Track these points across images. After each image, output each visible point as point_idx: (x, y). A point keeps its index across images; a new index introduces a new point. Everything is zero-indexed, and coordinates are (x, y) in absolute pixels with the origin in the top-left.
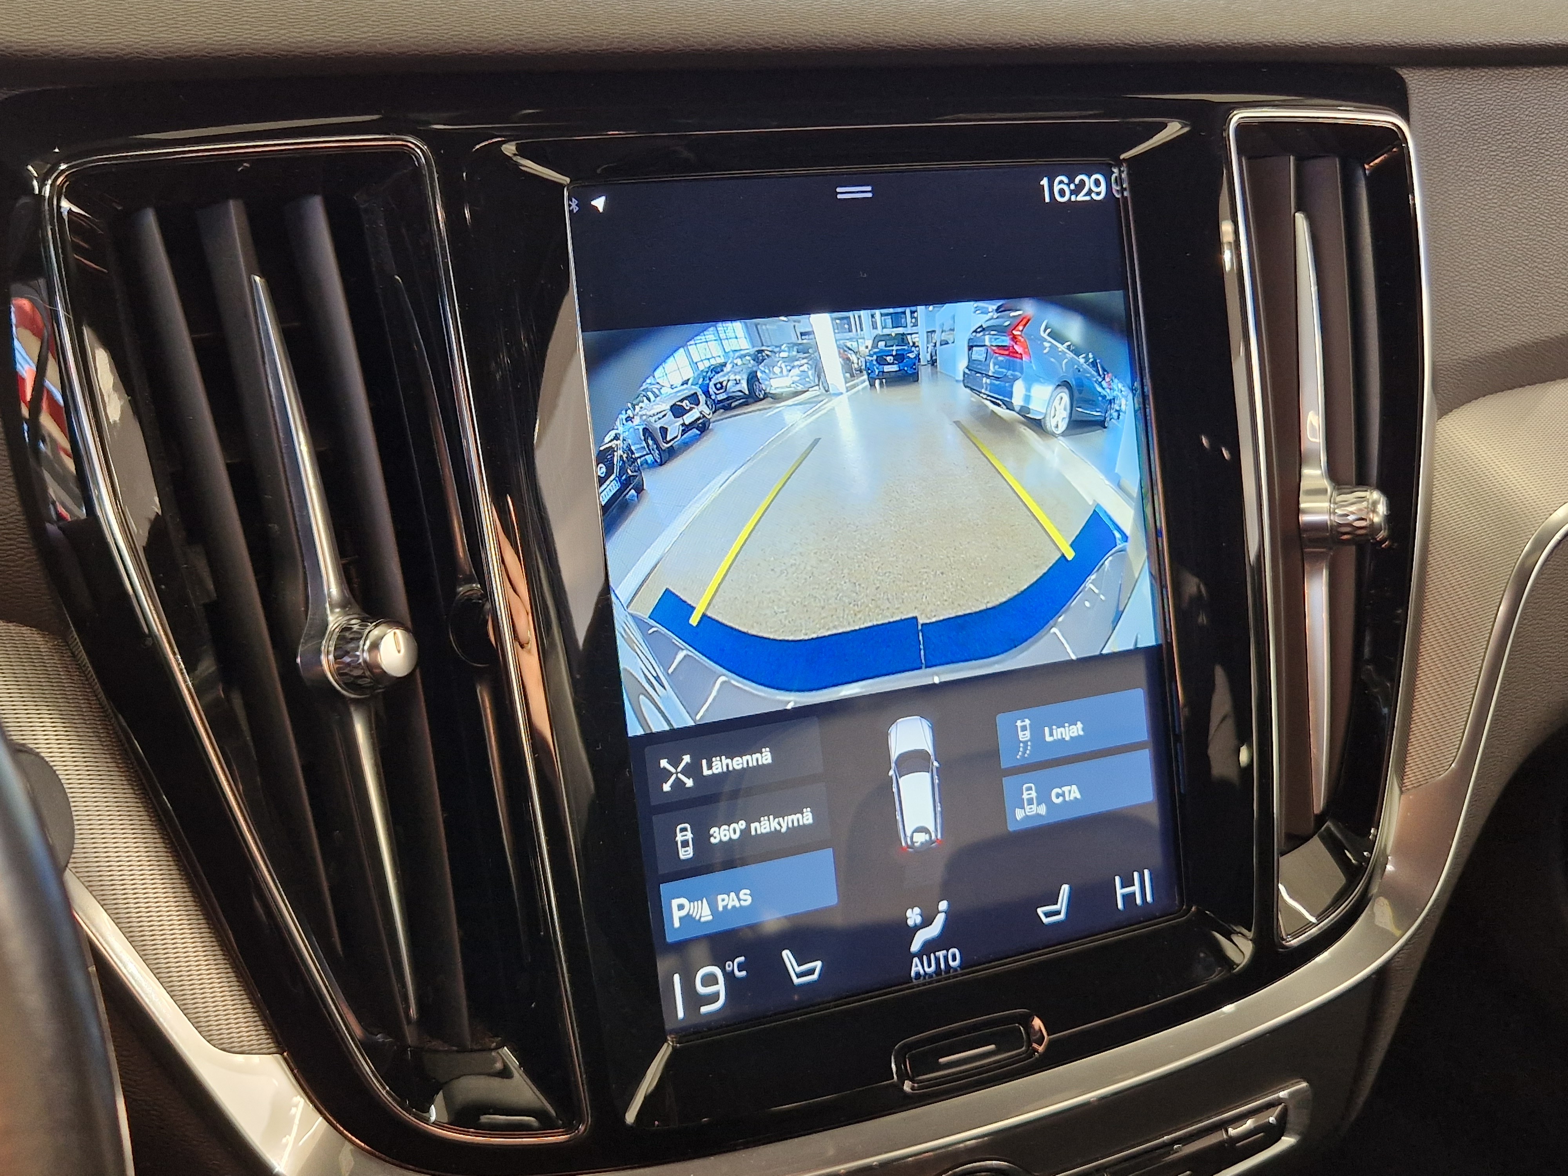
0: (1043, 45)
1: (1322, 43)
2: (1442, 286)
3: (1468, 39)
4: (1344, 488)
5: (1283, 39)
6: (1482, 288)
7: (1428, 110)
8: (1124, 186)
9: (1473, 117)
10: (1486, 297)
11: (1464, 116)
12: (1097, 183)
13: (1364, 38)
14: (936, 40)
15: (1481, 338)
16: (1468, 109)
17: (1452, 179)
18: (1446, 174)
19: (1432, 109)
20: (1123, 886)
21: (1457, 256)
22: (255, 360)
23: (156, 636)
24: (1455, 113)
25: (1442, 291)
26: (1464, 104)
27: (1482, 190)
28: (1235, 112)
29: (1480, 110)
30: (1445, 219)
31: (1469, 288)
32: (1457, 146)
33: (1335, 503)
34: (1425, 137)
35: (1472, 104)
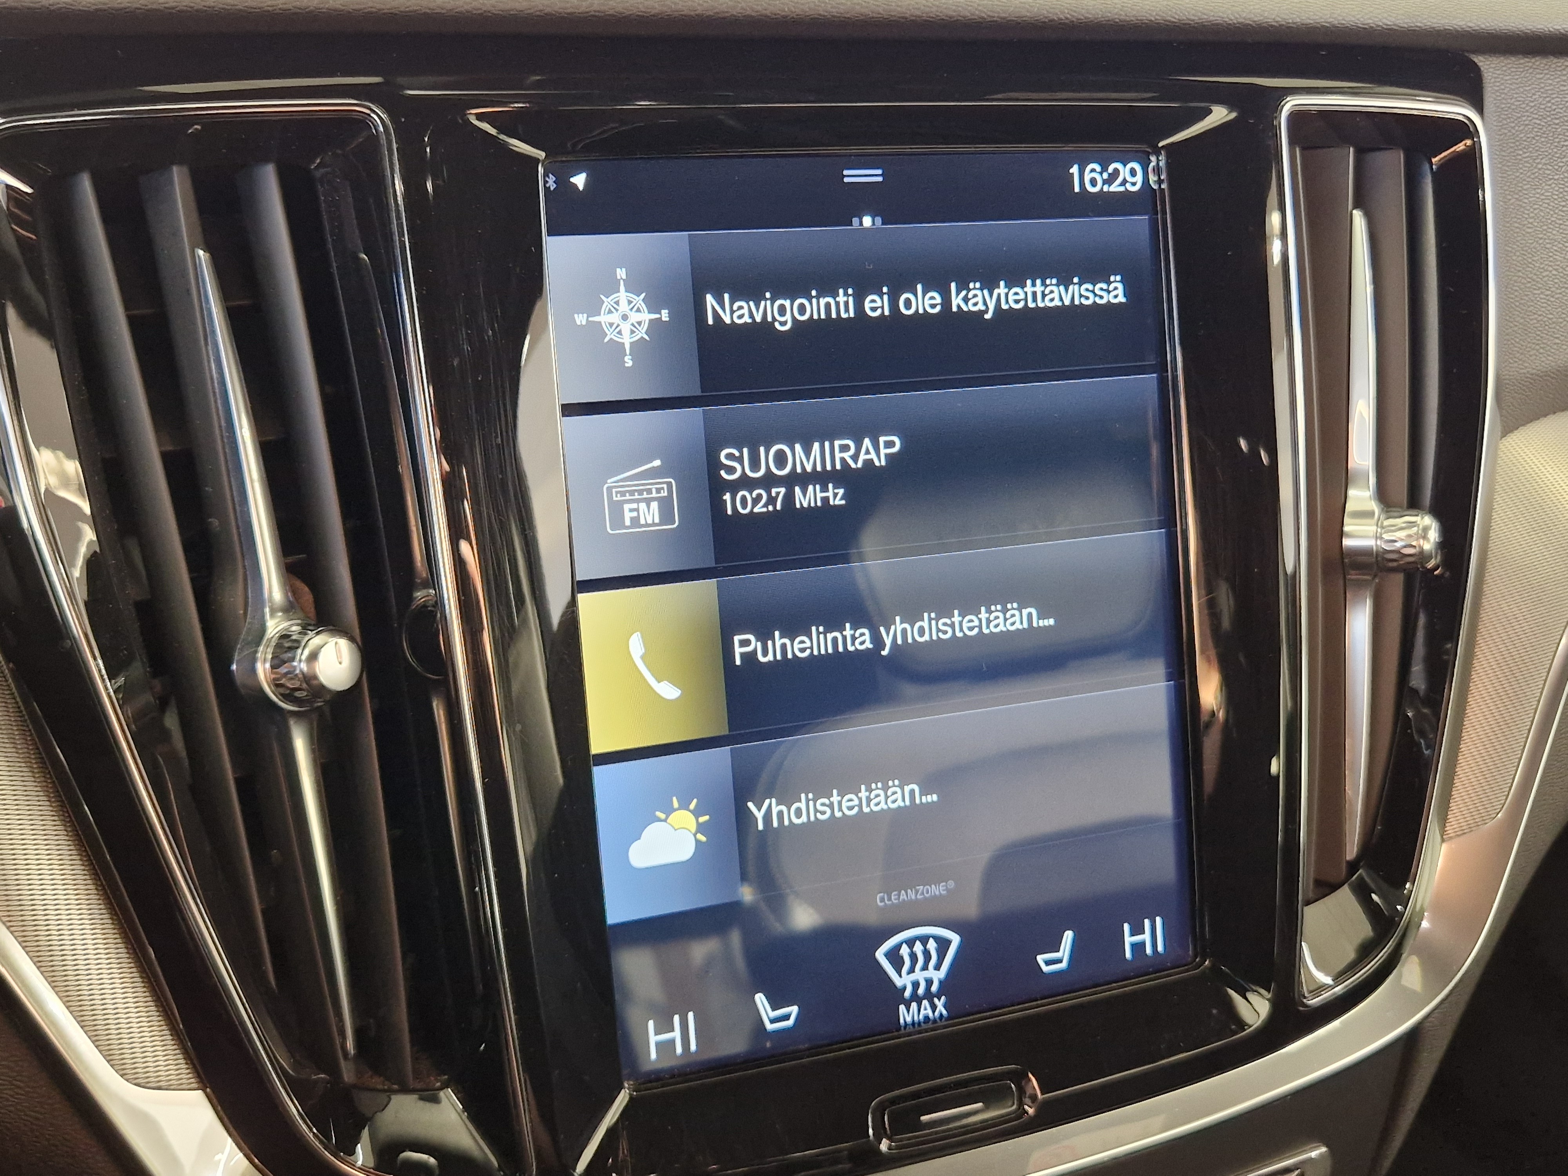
0: (1074, 20)
1: (1387, 25)
2: (1513, 294)
3: (1552, 25)
4: (1394, 511)
5: (1343, 20)
6: (1557, 296)
7: (1504, 101)
8: (1162, 178)
9: (1555, 110)
10: (1560, 307)
11: (1544, 109)
12: (1133, 173)
13: (1435, 21)
14: (955, 11)
15: (1553, 351)
16: (1549, 102)
17: (1529, 177)
18: (1521, 171)
19: (1509, 101)
20: (1132, 934)
21: (1530, 260)
22: (196, 341)
23: (74, 638)
24: (1535, 106)
25: (1512, 298)
26: (1545, 95)
27: (1561, 190)
28: (1288, 99)
29: (1563, 103)
30: (1519, 221)
31: (1542, 296)
32: (1535, 141)
33: (1382, 527)
34: (1500, 130)
35: (1554, 96)
